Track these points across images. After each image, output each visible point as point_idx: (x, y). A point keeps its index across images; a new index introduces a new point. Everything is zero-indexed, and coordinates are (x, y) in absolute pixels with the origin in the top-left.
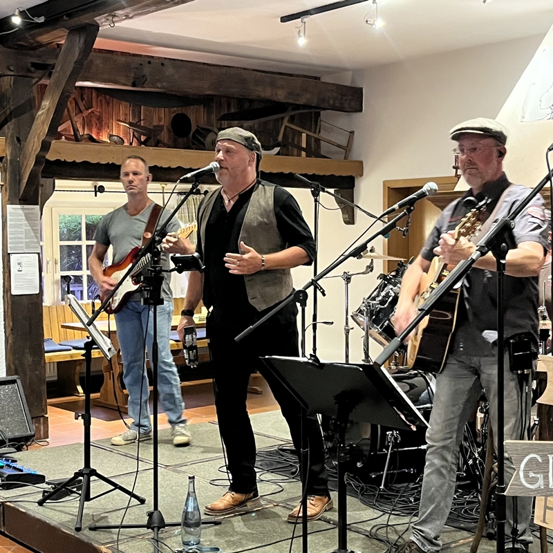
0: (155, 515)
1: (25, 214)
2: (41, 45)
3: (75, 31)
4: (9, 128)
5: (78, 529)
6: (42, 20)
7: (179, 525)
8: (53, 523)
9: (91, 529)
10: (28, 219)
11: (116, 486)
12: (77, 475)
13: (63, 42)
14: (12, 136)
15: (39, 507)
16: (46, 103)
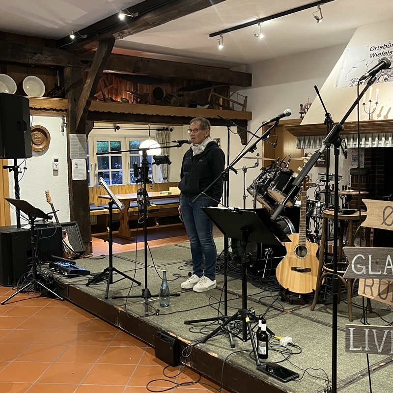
0: (146, 291)
1: (79, 139)
2: (86, 51)
3: (102, 42)
4: (70, 94)
5: (106, 298)
6: (86, 36)
7: (158, 296)
8: (94, 295)
9: (113, 298)
10: (80, 141)
11: (126, 276)
12: (106, 270)
13: (96, 49)
14: (71, 98)
15: (87, 288)
16: (88, 81)
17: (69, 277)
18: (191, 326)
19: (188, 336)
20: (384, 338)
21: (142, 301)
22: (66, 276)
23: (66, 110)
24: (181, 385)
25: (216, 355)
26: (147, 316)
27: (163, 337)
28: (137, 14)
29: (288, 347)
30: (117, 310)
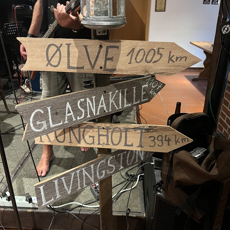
20: (72, 180)
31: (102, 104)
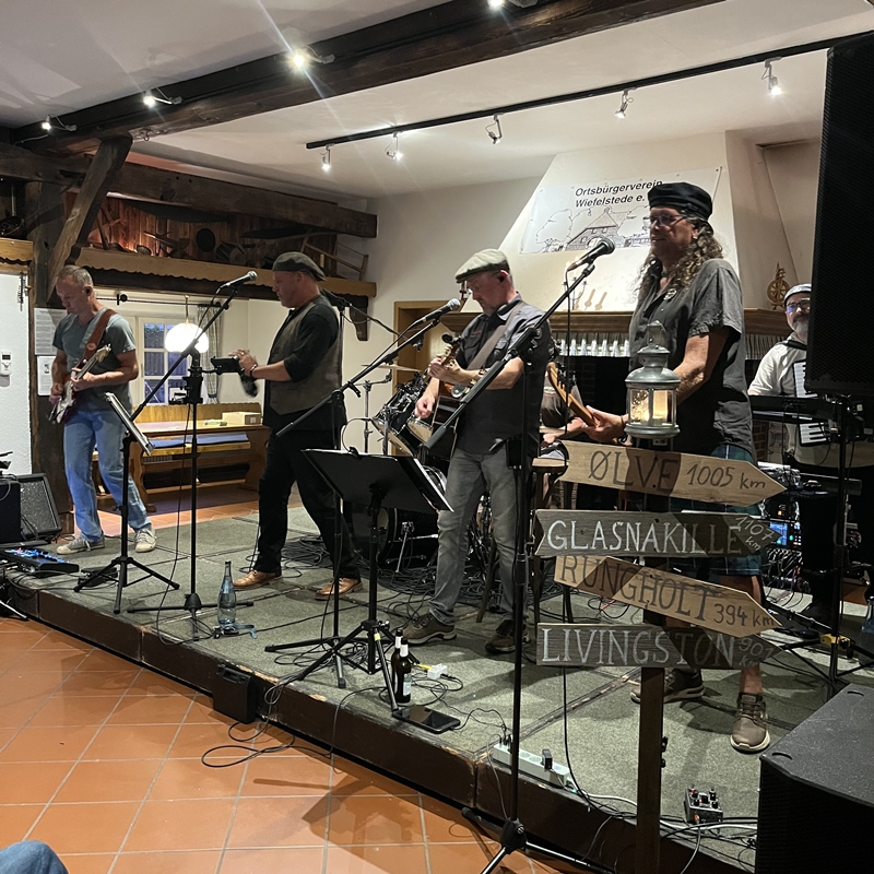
0: (193, 598)
1: (53, 318)
2: (72, 153)
3: (105, 142)
4: (37, 233)
5: (117, 612)
6: (74, 128)
7: (215, 606)
8: (92, 607)
9: (129, 612)
11: (152, 573)
12: (115, 562)
13: (94, 152)
14: (40, 241)
15: (77, 594)
16: (76, 211)
17: (37, 576)
18: (277, 655)
19: (273, 671)
20: (590, 642)
21: (185, 615)
22: (33, 575)
23: (28, 263)
24: (263, 752)
25: (323, 699)
26: (197, 639)
27: (228, 674)
28: (178, 101)
29: (442, 681)
30: (139, 632)
31: (651, 537)
